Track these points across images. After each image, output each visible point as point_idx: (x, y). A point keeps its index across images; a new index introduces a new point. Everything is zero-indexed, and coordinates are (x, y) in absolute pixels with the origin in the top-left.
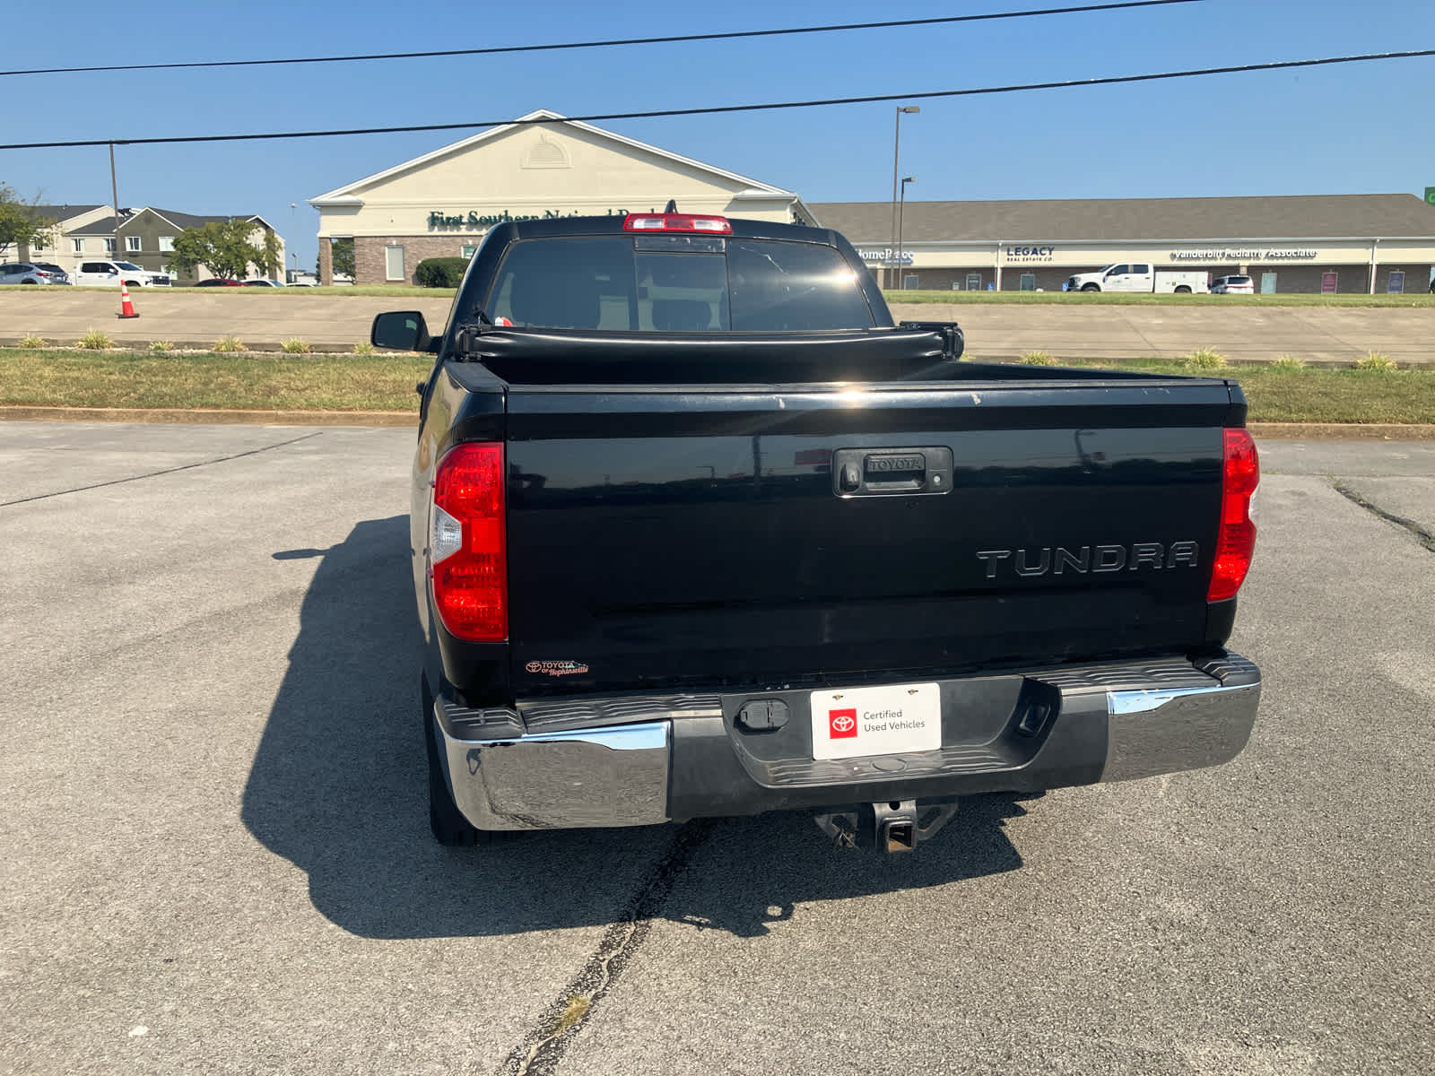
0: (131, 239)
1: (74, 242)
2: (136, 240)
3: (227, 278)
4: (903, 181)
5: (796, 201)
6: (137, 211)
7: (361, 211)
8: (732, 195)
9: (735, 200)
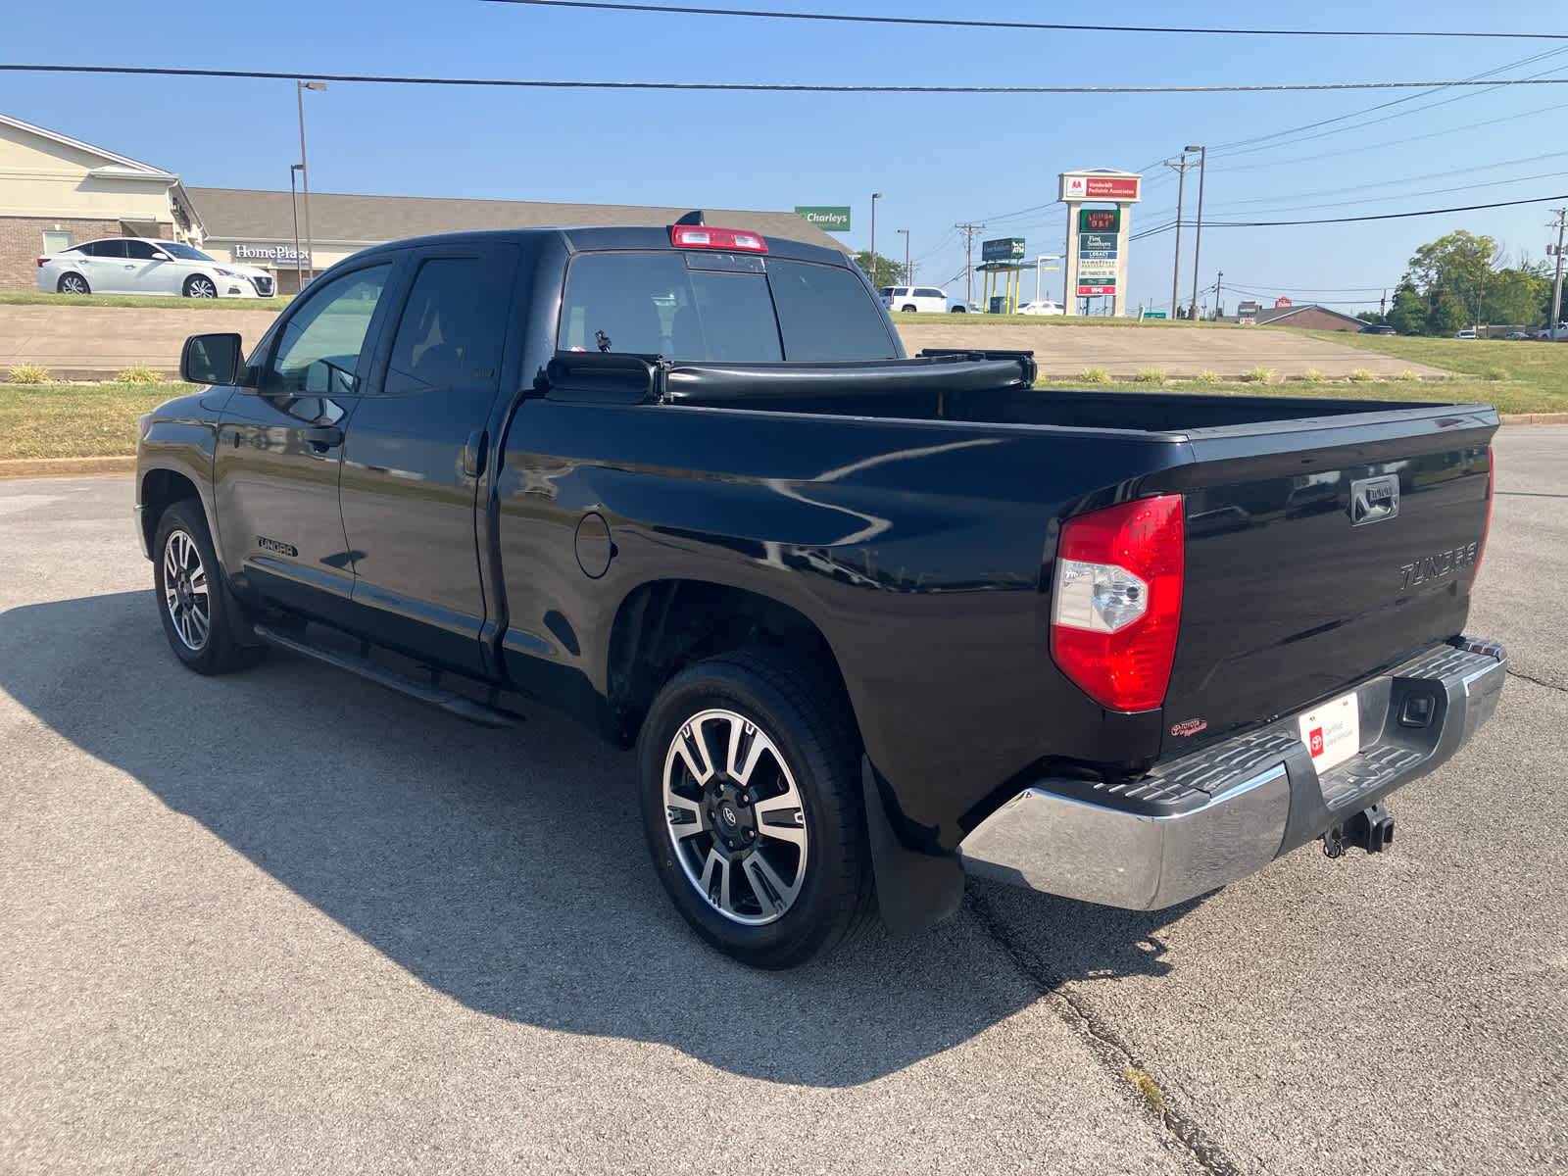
4: (293, 168)
5: (177, 183)
8: (86, 171)
9: (91, 177)
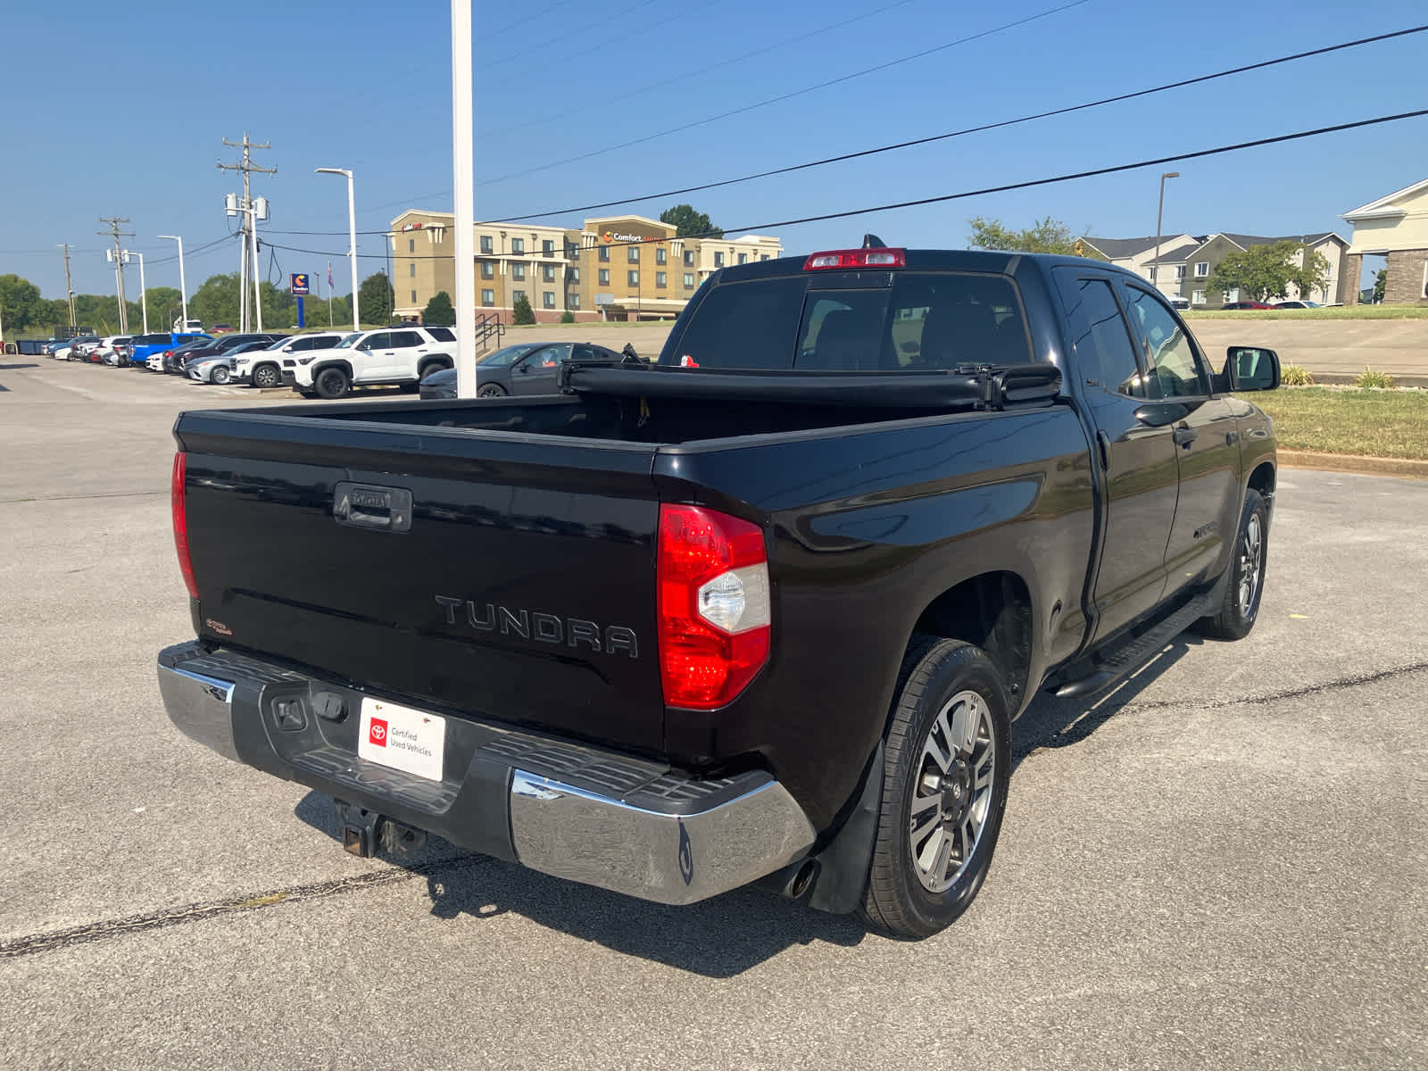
0: (1200, 265)
1: (1150, 271)
2: (1205, 266)
3: (1262, 301)
6: (1211, 237)
7: (1402, 222)
